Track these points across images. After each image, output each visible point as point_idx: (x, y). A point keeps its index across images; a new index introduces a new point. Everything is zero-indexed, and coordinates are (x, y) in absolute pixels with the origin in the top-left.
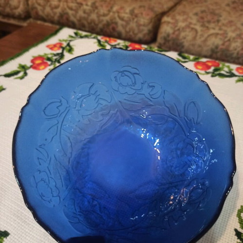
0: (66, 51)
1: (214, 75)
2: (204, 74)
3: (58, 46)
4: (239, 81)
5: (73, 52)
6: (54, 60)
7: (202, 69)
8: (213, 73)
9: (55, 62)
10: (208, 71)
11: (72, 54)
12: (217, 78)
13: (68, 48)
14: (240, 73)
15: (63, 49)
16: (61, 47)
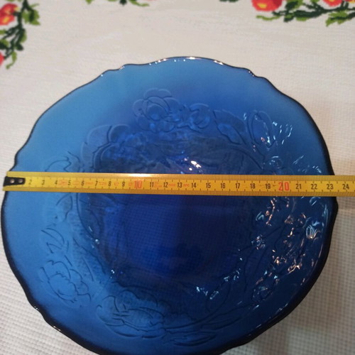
0: (26, 22)
1: (289, 16)
2: (271, 19)
3: (8, 11)
4: (331, 20)
5: (39, 20)
6: (9, 46)
7: (267, 9)
8: (287, 13)
9: (12, 48)
10: (277, 11)
11: (37, 24)
12: (295, 21)
13: (26, 12)
14: (331, 4)
15: (19, 16)
16: (14, 13)
